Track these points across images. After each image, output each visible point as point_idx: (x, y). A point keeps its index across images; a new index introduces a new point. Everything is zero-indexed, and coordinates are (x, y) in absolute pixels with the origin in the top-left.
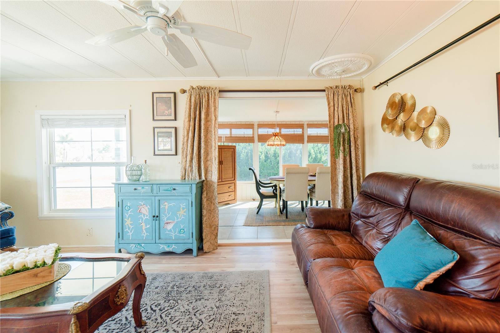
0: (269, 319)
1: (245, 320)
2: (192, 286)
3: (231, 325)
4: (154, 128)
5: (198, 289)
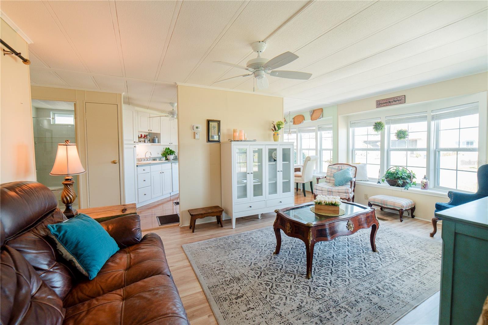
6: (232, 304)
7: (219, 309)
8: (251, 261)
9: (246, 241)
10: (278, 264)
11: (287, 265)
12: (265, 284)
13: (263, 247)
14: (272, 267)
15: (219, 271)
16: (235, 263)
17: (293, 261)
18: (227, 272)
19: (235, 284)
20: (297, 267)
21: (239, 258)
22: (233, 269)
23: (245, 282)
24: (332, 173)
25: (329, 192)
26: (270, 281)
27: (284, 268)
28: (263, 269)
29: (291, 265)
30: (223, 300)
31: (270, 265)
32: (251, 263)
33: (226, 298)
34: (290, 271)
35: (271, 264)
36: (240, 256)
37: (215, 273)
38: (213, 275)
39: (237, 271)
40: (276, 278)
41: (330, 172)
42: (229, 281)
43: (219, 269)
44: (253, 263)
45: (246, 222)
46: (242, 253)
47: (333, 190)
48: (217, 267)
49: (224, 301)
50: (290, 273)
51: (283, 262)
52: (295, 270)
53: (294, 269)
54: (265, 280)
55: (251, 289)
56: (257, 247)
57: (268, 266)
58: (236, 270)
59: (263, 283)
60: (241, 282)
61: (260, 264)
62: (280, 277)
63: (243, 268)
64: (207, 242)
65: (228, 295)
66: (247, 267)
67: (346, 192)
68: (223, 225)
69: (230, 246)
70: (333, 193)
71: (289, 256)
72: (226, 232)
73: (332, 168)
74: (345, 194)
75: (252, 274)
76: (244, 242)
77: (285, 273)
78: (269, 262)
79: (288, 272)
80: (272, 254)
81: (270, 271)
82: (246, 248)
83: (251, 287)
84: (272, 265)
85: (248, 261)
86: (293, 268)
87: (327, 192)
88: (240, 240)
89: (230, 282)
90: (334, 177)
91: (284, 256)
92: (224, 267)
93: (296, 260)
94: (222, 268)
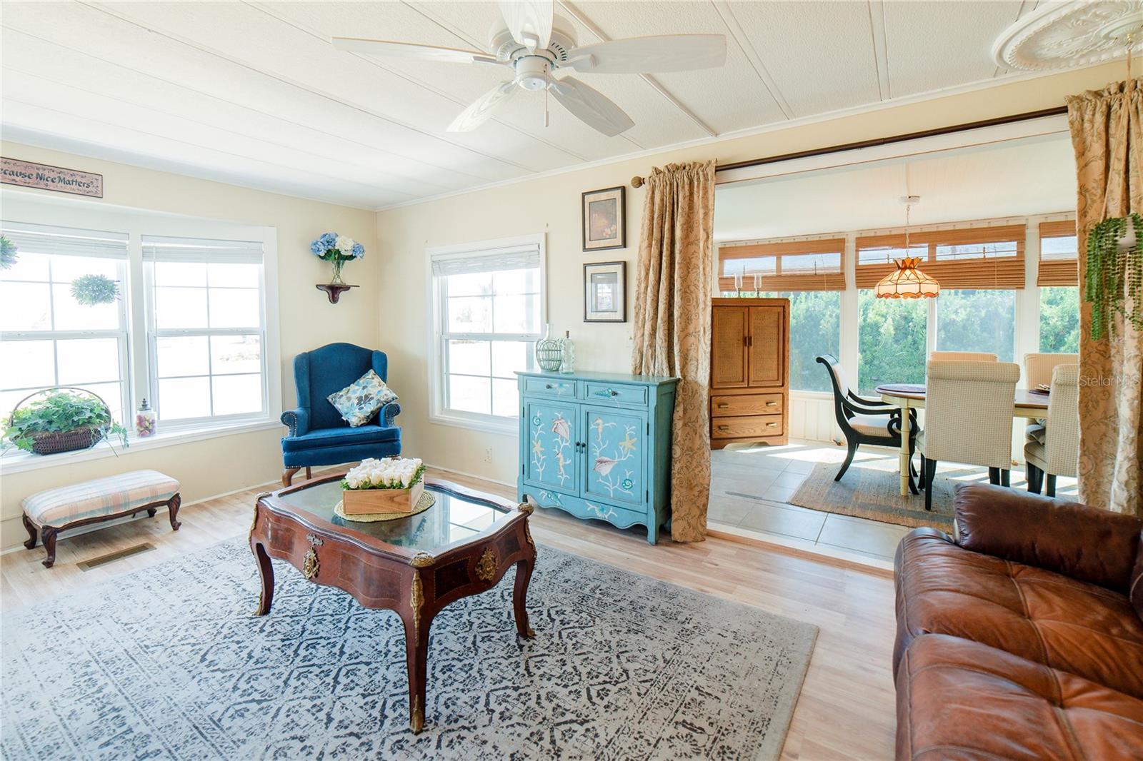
0: (778, 737)
1: (719, 714)
2: (630, 600)
3: (684, 709)
4: (585, 266)
5: (638, 610)
6: (722, 730)
7: (760, 745)
33: (719, 753)
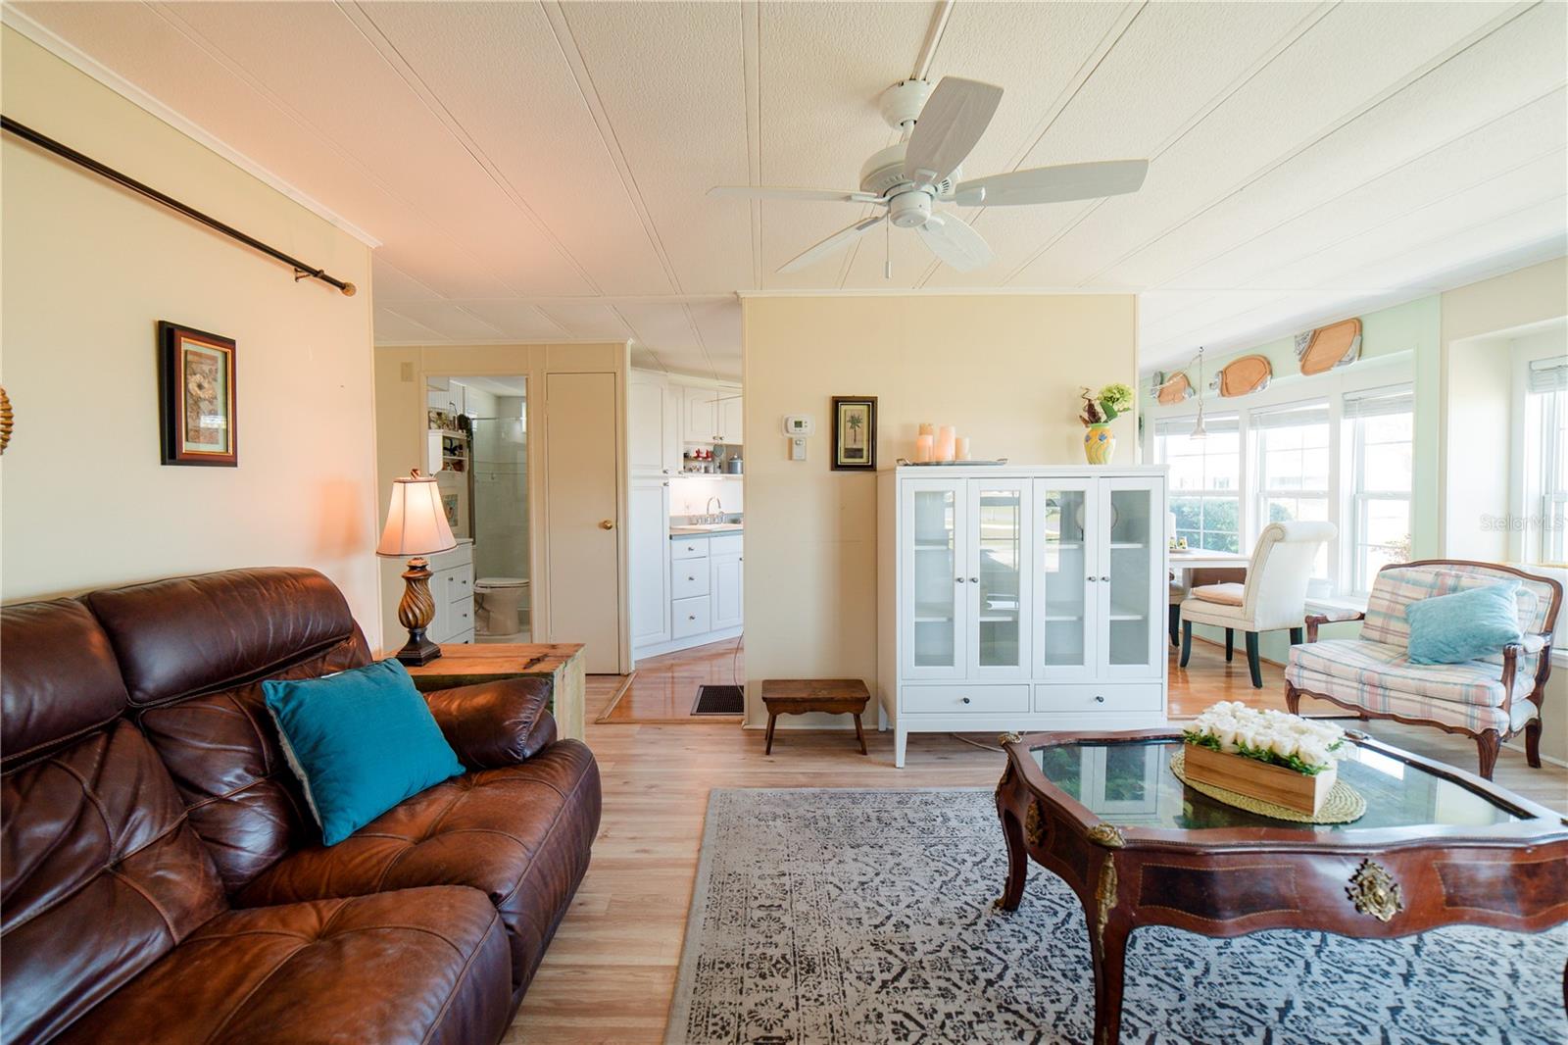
8: (890, 908)
9: (918, 824)
10: (991, 953)
11: (1026, 974)
12: (894, 1023)
13: (969, 864)
14: (957, 962)
15: (762, 913)
16: (833, 897)
17: (1066, 963)
18: (789, 924)
19: (789, 982)
20: (1066, 1000)
21: (854, 885)
22: (811, 921)
23: (827, 987)
24: (1401, 600)
25: (1367, 688)
26: (921, 1019)
27: (1008, 981)
28: (918, 955)
29: (1044, 977)
30: (715, 1028)
31: (954, 950)
32: (888, 918)
33: (729, 1024)
34: (1025, 1006)
35: (963, 946)
36: (863, 879)
37: (748, 918)
38: (739, 922)
39: (821, 933)
40: (949, 1016)
41: (1388, 596)
42: (774, 962)
43: (768, 903)
44: (893, 920)
45: (955, 752)
46: (877, 866)
47: (1389, 681)
48: (768, 897)
49: (715, 1036)
50: (1021, 1017)
51: (1017, 953)
52: (1051, 1010)
53: (1047, 1005)
54: (900, 1007)
55: (829, 1026)
56: (944, 859)
57: (944, 953)
58: (820, 929)
59: (888, 1018)
60: (811, 980)
61: (916, 933)
62: (968, 1017)
63: (847, 928)
64: (787, 798)
65: (740, 1016)
66: (862, 930)
67: (1472, 699)
68: (867, 749)
69: (850, 829)
70: (1387, 693)
71: (1058, 935)
72: (868, 775)
73: (1402, 579)
74: (1462, 708)
75: (866, 962)
76: (906, 824)
77: (999, 1007)
78: (960, 934)
79: (1014, 1007)
80: (990, 904)
81: (941, 973)
82: (900, 851)
83: (836, 1018)
84: (964, 951)
85: (881, 905)
86: (1046, 994)
87: (1355, 685)
88: (896, 814)
89: (774, 966)
90: (1406, 620)
91: (1033, 927)
92: (789, 901)
93: (1079, 962)
94: (780, 906)
